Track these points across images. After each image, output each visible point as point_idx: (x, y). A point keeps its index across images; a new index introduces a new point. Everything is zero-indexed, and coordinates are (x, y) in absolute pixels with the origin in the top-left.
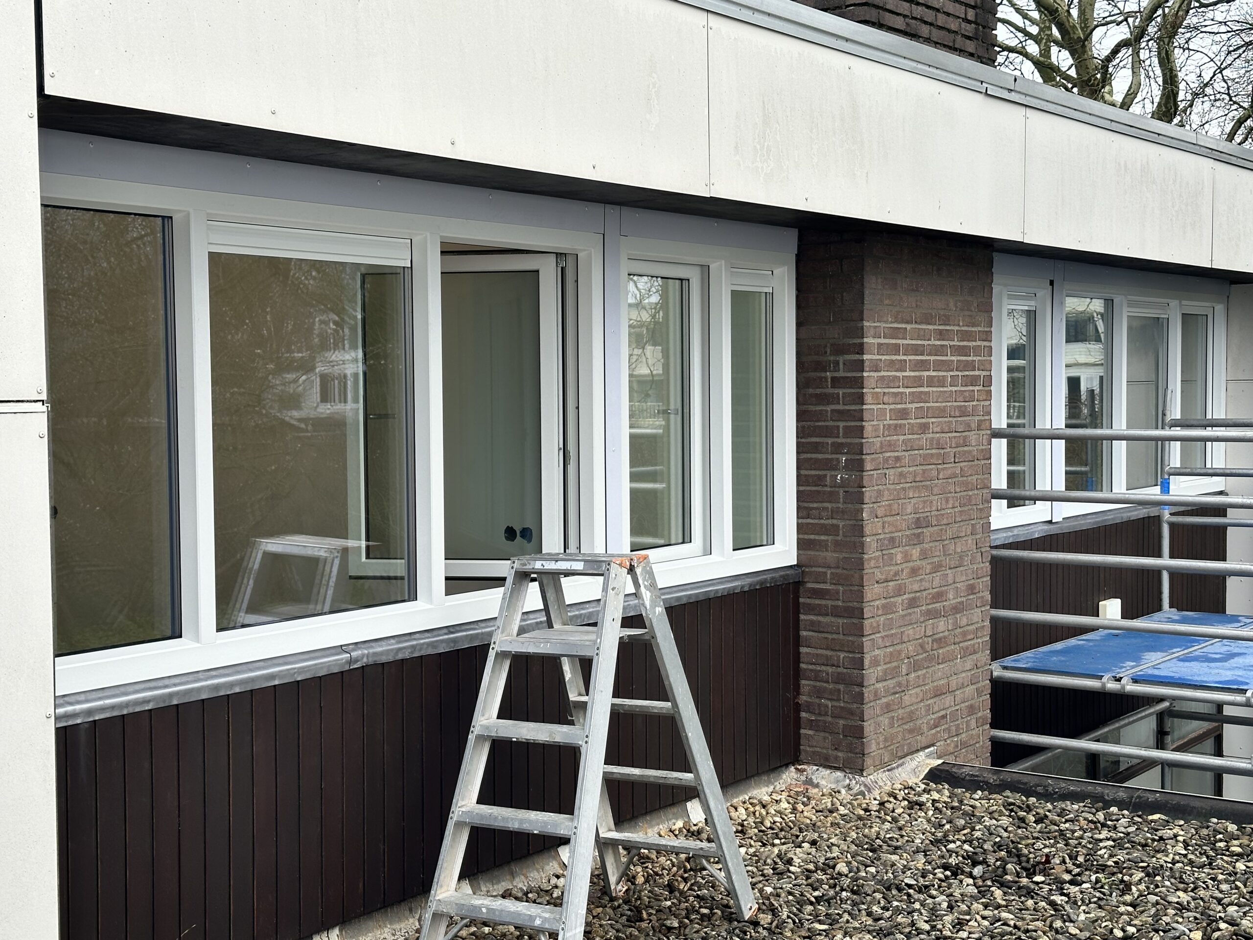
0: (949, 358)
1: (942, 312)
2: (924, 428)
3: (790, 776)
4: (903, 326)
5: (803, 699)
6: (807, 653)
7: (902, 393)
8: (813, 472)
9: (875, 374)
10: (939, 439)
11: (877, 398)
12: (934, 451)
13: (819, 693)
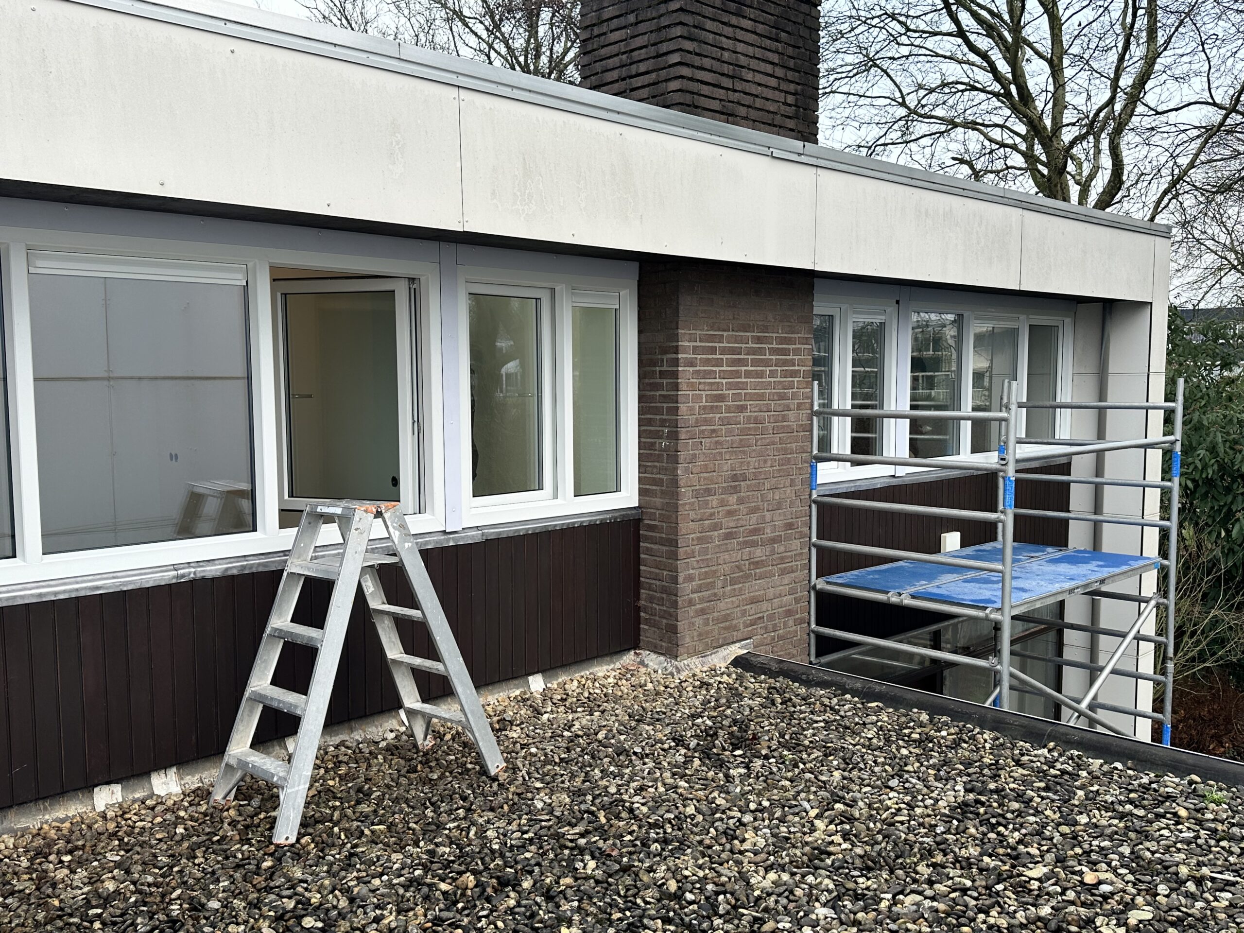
0: (767, 357)
1: (760, 323)
2: (742, 409)
3: (629, 659)
4: (720, 333)
5: (642, 603)
6: (645, 571)
7: (719, 383)
8: (649, 440)
9: (691, 369)
10: (756, 417)
11: (692, 386)
12: (752, 425)
13: (651, 599)
